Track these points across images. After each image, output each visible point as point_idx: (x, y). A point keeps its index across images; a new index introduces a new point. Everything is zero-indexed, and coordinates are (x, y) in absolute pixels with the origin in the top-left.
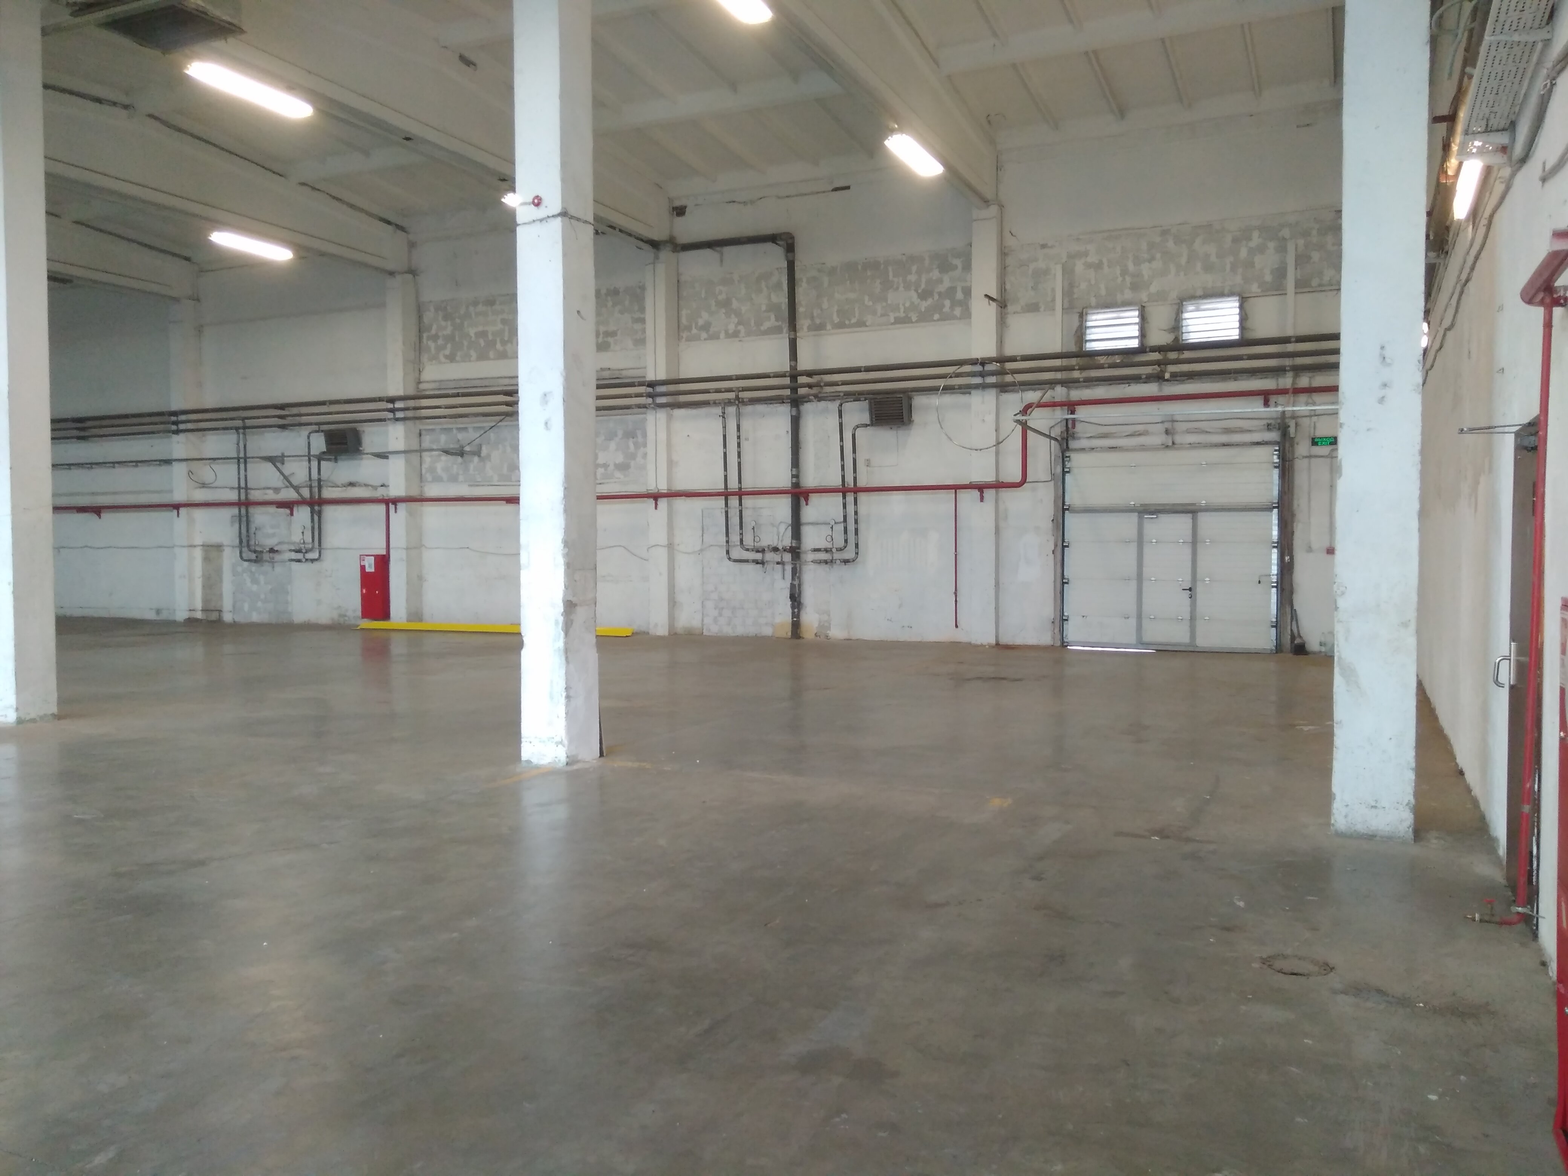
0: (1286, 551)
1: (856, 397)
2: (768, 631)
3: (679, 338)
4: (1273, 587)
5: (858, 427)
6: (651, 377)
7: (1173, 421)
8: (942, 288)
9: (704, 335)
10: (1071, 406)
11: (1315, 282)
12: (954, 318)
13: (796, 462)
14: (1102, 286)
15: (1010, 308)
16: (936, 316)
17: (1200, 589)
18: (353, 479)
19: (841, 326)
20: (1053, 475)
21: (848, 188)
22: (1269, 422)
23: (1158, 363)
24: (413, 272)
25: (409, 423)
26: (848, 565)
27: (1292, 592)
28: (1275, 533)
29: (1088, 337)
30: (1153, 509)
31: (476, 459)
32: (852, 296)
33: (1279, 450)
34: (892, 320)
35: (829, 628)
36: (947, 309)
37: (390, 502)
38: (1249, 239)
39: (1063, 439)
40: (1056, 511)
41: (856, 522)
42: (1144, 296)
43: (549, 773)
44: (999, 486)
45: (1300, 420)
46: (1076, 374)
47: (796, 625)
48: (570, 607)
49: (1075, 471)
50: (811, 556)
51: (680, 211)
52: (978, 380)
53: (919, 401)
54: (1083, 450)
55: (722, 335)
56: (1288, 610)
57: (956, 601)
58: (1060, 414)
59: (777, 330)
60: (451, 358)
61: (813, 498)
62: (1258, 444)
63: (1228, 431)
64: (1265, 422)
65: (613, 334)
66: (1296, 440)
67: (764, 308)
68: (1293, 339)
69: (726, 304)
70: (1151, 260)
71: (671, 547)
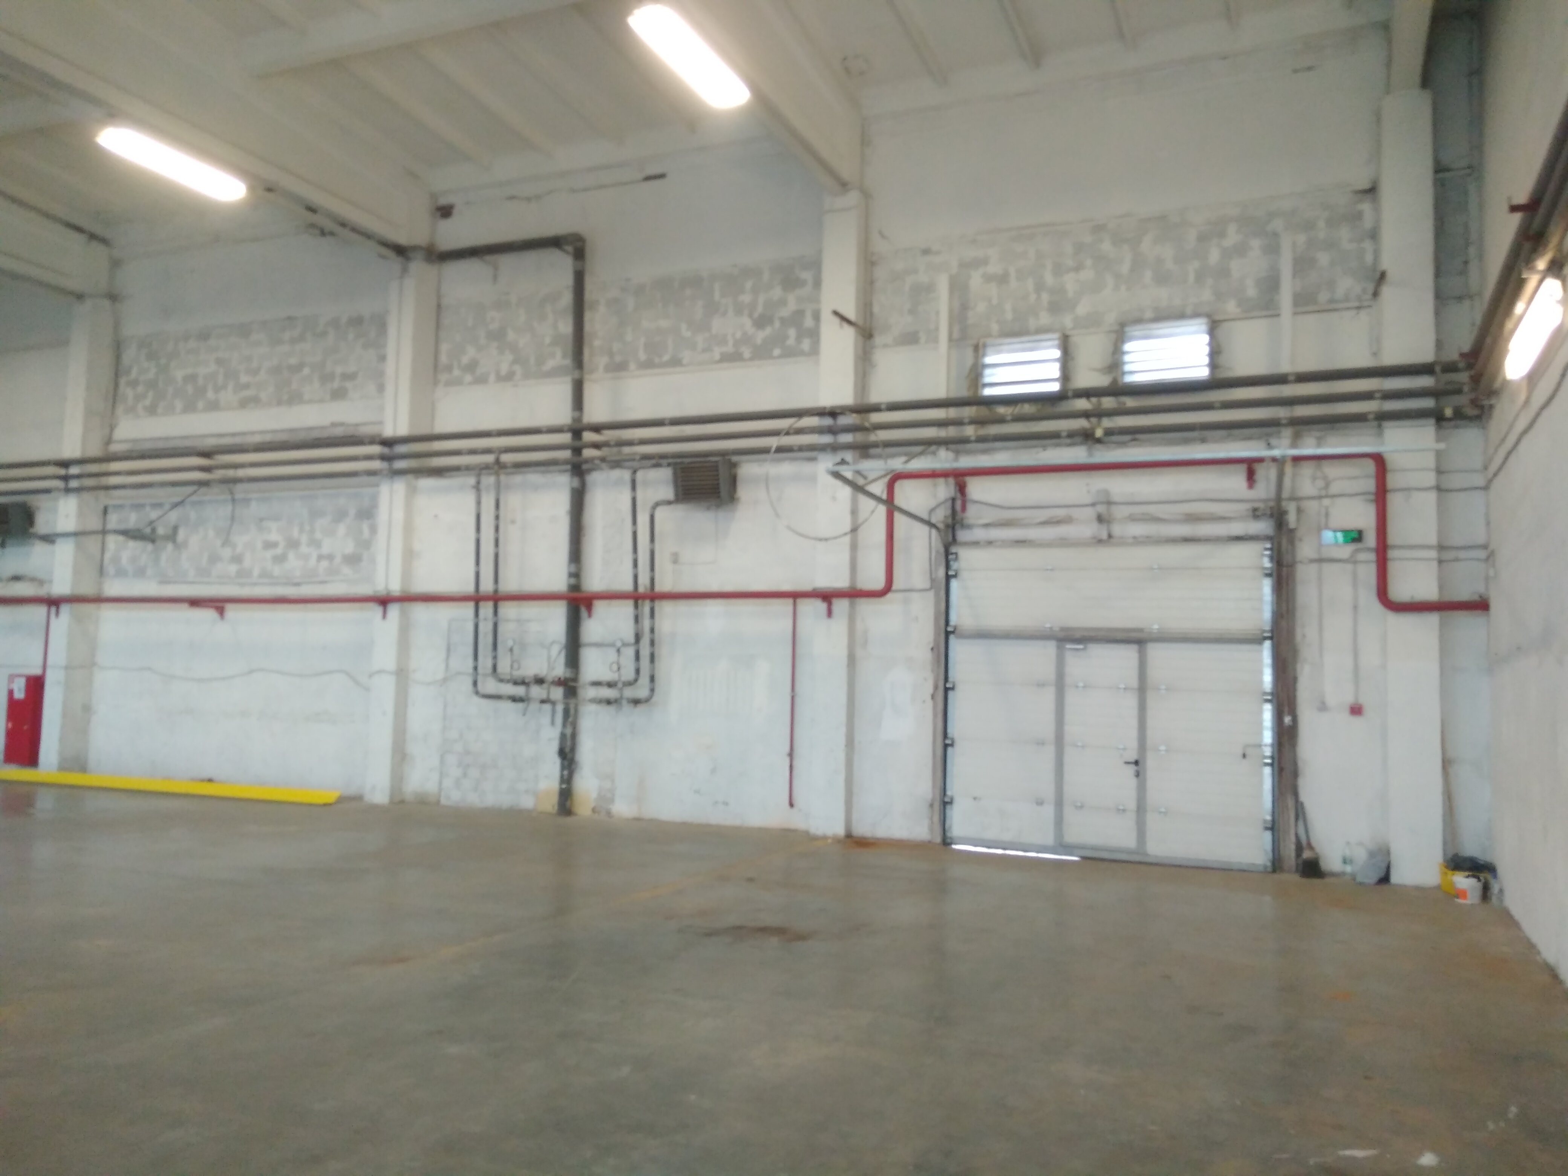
0: (1286, 709)
1: (656, 461)
2: (527, 802)
3: (436, 383)
4: (1267, 764)
5: (657, 504)
6: (388, 432)
7: (1109, 503)
8: (785, 312)
9: (468, 378)
10: (961, 476)
11: (1323, 297)
12: (802, 353)
13: (576, 554)
14: (1008, 307)
15: (878, 340)
16: (777, 352)
17: (1151, 763)
18: (20, 571)
19: (648, 365)
20: (933, 580)
21: (662, 176)
22: (1256, 505)
23: (1086, 415)
24: (113, 297)
25: (86, 496)
26: (641, 708)
27: (1295, 774)
28: (1267, 678)
29: (987, 380)
30: (1078, 635)
31: (170, 546)
32: (664, 323)
33: (1271, 549)
34: (717, 357)
35: (612, 800)
36: (791, 341)
37: (54, 603)
38: (1222, 235)
39: (947, 526)
40: (937, 634)
41: (652, 643)
42: (1068, 321)
44: (854, 594)
45: (1306, 504)
46: (970, 431)
47: (566, 795)
49: (964, 574)
50: (592, 692)
51: (445, 212)
52: (826, 439)
53: (748, 469)
54: (976, 544)
55: (492, 378)
56: (1291, 803)
57: (791, 767)
58: (944, 490)
59: (559, 371)
60: (152, 410)
61: (599, 607)
62: (1238, 539)
63: (1192, 518)
64: (1248, 506)
66: (1299, 534)
67: (548, 340)
68: (1291, 378)
69: (498, 336)
70: (1078, 268)
71: (402, 674)
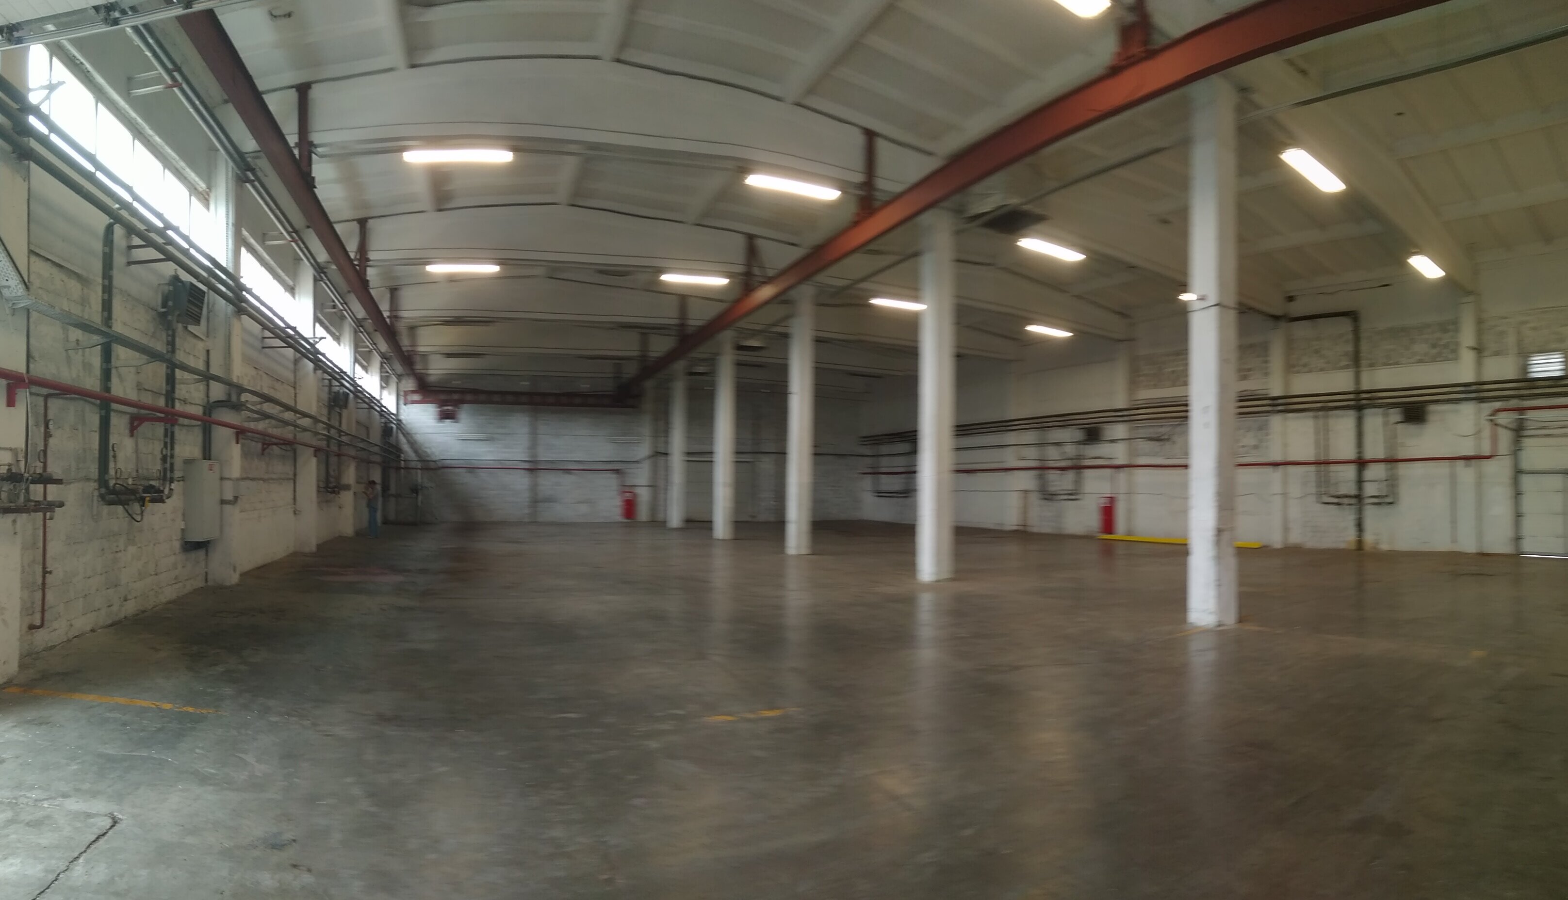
1: (1395, 406)
2: (1342, 546)
3: (1290, 372)
5: (1395, 424)
6: (1273, 394)
8: (1442, 342)
9: (1304, 370)
10: (1522, 410)
12: (1450, 360)
13: (1359, 444)
14: (1539, 340)
15: (1484, 354)
16: (1440, 359)
18: (1098, 455)
19: (1385, 364)
20: (1511, 451)
21: (1387, 285)
24: (1131, 340)
25: (1129, 423)
26: (1390, 506)
29: (1531, 370)
31: (1168, 443)
32: (1391, 347)
34: (1415, 361)
35: (1379, 544)
36: (1446, 354)
37: (1117, 468)
39: (1517, 430)
40: (1514, 473)
41: (1395, 480)
43: (1205, 631)
44: (1478, 457)
46: (1524, 392)
47: (1360, 542)
48: (1219, 531)
49: (1524, 449)
50: (1368, 501)
51: (1291, 299)
52: (1464, 396)
53: (1431, 408)
54: (1530, 436)
55: (1315, 370)
58: (1515, 416)
59: (1347, 367)
60: (1154, 386)
61: (1371, 465)
65: (1249, 370)
67: (1342, 353)
69: (1317, 352)
71: (1285, 495)
